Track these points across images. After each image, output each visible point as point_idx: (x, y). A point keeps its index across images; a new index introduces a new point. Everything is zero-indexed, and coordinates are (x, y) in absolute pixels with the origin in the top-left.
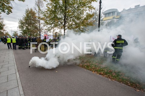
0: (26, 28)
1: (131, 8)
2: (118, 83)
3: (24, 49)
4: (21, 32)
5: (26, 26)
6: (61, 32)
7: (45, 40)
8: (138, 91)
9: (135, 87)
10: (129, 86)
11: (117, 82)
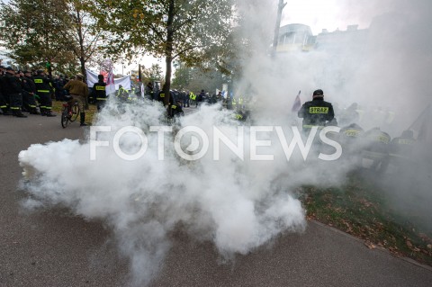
0: (27, 41)
1: (340, 29)
2: (323, 225)
3: (17, 114)
4: (9, 51)
5: (28, 34)
6: (159, 70)
7: (98, 88)
8: (374, 246)
9: (363, 237)
10: (349, 233)
11: (319, 224)
